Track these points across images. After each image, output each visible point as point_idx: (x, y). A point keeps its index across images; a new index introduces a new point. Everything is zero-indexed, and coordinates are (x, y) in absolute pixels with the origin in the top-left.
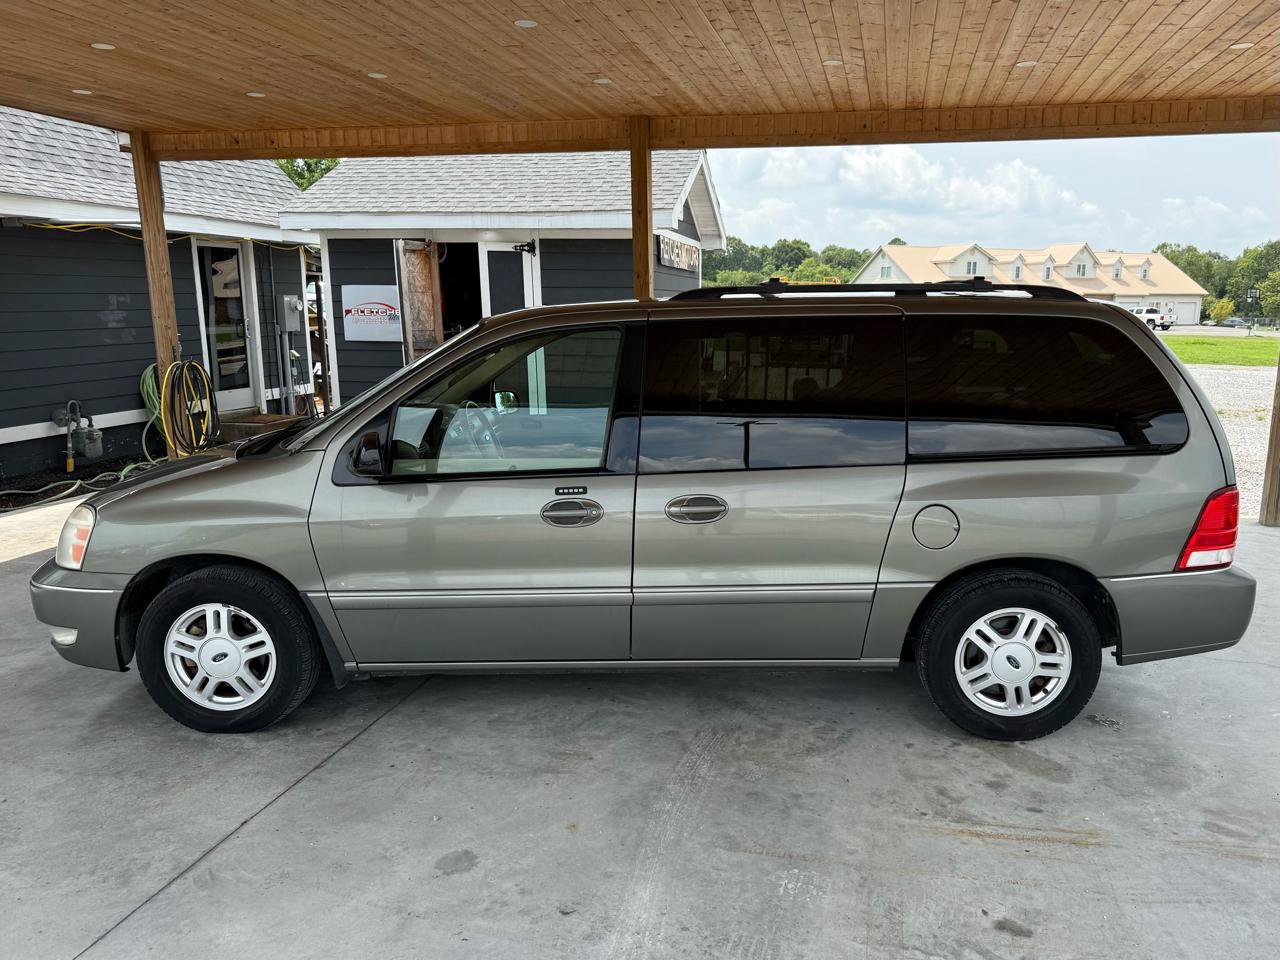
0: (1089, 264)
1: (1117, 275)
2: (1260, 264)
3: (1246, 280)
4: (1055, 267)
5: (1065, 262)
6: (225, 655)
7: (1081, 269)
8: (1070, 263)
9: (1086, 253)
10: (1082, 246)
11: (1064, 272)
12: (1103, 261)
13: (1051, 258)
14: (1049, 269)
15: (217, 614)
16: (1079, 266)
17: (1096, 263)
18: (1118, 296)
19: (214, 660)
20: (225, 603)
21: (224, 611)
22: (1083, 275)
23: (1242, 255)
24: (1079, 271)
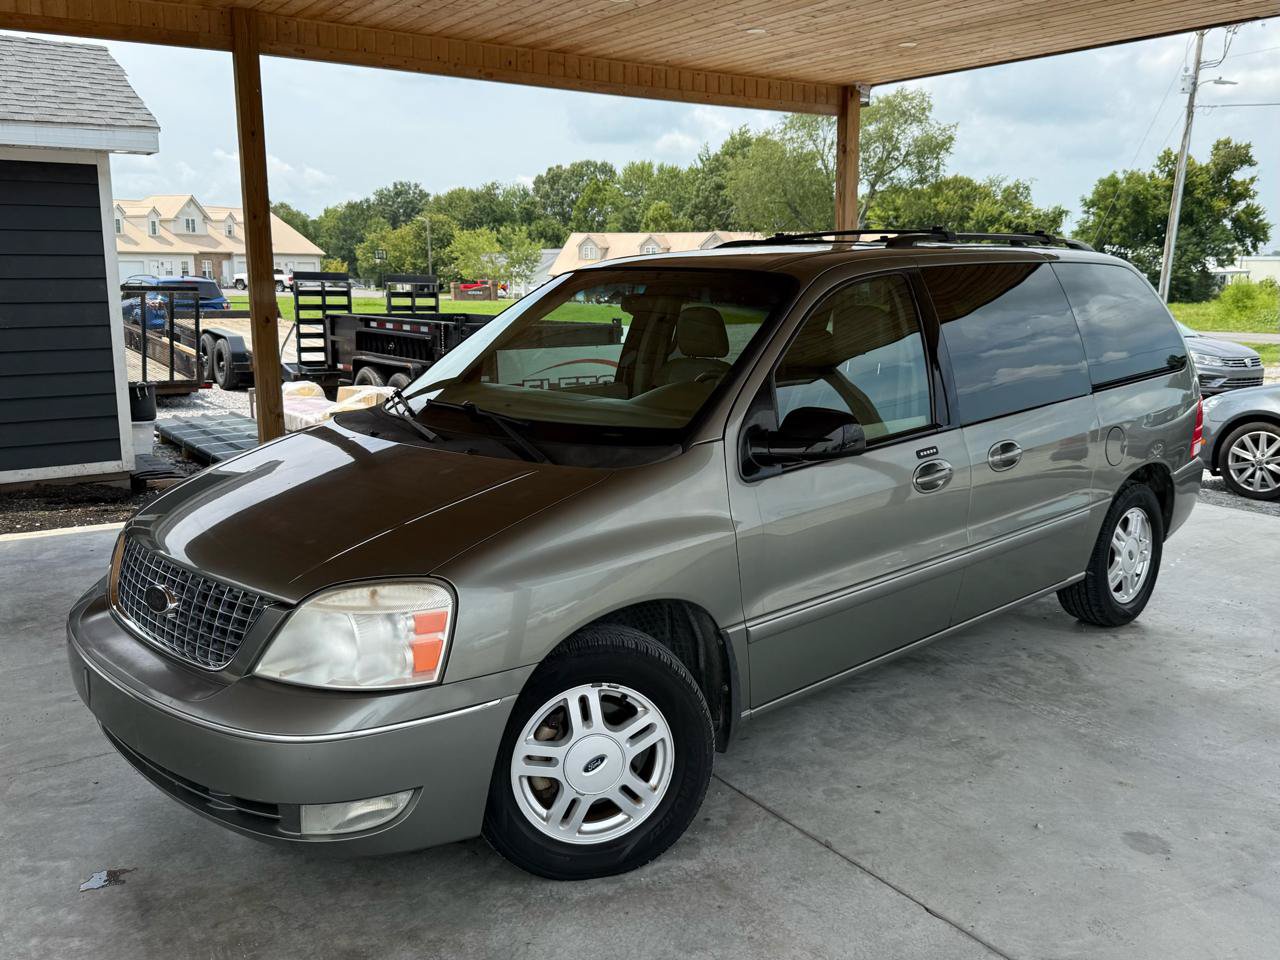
0: (198, 220)
1: (230, 232)
2: (345, 225)
3: (334, 241)
4: (161, 221)
5: (172, 216)
6: (601, 759)
7: (190, 224)
8: (176, 217)
9: (193, 206)
10: (187, 198)
11: (170, 226)
12: (213, 216)
13: (154, 210)
14: (154, 223)
15: (583, 701)
16: (188, 221)
17: (206, 218)
18: (237, 255)
19: (586, 770)
20: (595, 680)
21: (592, 693)
22: (194, 230)
23: (323, 215)
24: (188, 227)
